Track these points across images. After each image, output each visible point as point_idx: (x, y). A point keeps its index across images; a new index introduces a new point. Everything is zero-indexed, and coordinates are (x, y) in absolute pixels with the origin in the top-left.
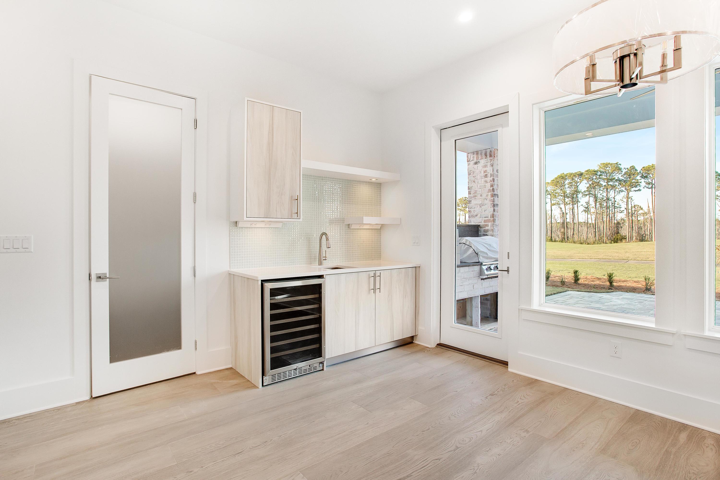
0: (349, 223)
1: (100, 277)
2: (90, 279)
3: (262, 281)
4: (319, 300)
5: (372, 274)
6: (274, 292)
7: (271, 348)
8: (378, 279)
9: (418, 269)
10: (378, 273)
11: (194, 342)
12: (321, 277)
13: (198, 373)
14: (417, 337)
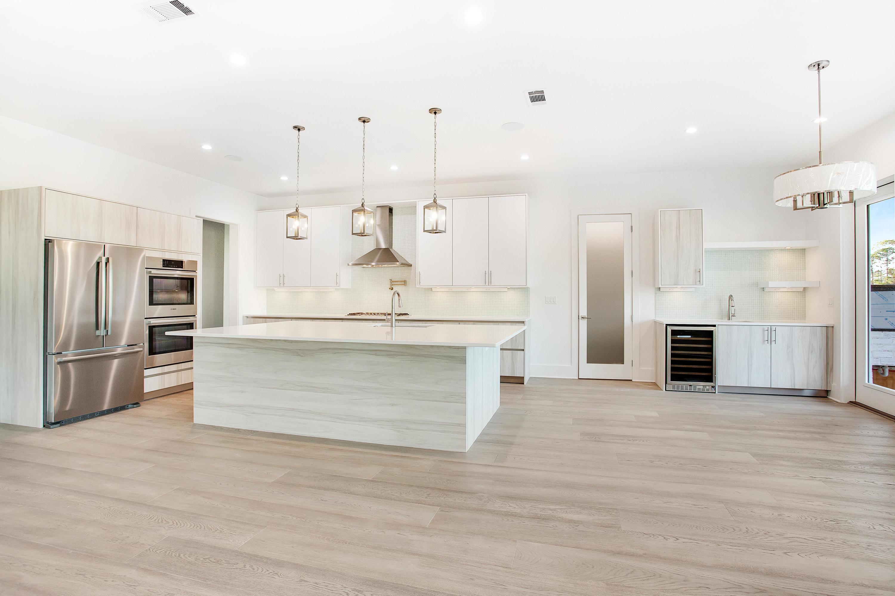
0: (763, 287)
1: (583, 318)
2: (579, 318)
3: (666, 325)
4: (711, 342)
5: (766, 328)
6: (674, 333)
7: (671, 367)
8: (773, 333)
9: (830, 329)
10: (773, 328)
11: (631, 361)
12: (714, 326)
13: (633, 380)
14: (830, 392)
